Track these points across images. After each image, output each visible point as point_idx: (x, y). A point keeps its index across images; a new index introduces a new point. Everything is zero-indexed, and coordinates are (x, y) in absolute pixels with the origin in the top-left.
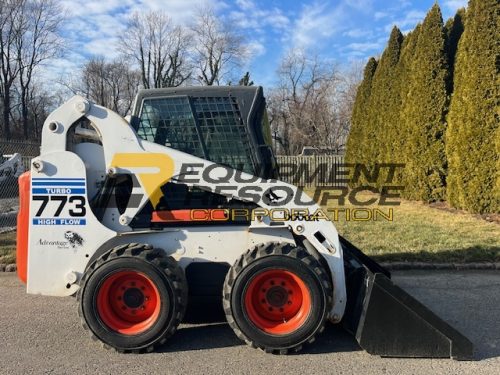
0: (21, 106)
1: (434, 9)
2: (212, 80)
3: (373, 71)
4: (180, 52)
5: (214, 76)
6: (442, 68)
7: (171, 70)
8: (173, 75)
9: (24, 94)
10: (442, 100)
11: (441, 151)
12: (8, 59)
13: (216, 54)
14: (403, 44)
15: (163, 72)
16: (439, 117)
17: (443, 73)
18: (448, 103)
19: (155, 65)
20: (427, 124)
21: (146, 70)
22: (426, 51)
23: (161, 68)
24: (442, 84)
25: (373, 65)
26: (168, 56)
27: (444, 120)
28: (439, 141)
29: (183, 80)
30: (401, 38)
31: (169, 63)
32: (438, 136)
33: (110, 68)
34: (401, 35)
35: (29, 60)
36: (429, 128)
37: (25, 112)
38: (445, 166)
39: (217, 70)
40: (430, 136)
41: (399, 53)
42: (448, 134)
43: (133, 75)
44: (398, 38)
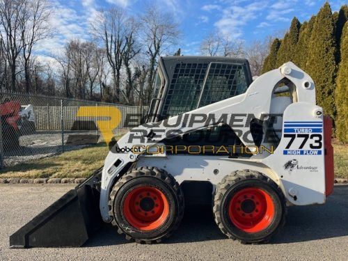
0: (24, 72)
1: (325, 6)
2: (156, 53)
3: (278, 48)
4: (133, 35)
5: (157, 51)
6: (332, 46)
7: (127, 47)
8: (129, 50)
9: (26, 64)
10: (333, 68)
11: (332, 103)
12: (15, 40)
13: (158, 36)
14: (301, 29)
15: (121, 48)
16: (331, 80)
17: (332, 50)
18: (336, 70)
19: (115, 43)
20: (322, 84)
21: (109, 47)
22: (321, 34)
23: (119, 46)
24: (332, 57)
25: (277, 44)
26: (124, 38)
27: (333, 82)
28: (330, 96)
29: (135, 54)
30: (299, 25)
31: (125, 42)
32: (330, 93)
33: (84, 46)
34: (299, 23)
35: (29, 40)
36: (323, 87)
37: (27, 76)
38: (335, 114)
39: (159, 47)
40: (324, 93)
41: (298, 35)
42: (337, 91)
43: (100, 51)
44: (297, 26)
